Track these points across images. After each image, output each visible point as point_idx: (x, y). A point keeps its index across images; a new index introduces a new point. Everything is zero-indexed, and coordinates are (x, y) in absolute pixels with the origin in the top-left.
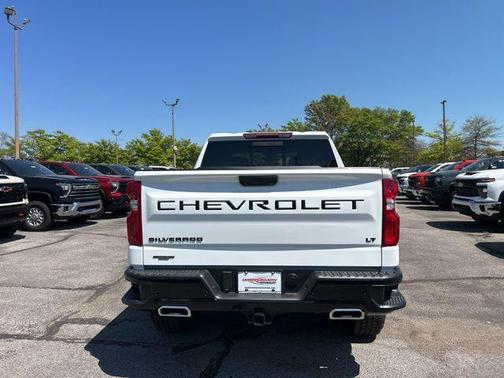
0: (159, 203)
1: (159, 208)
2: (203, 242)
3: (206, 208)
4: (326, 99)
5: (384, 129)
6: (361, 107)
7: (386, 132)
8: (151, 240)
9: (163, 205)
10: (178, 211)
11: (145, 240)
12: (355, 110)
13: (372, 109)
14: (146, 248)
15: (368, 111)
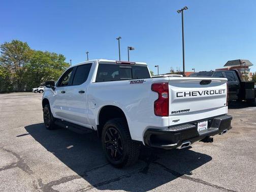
0: (177, 93)
1: (177, 96)
2: (190, 111)
3: (193, 95)
4: (15, 43)
5: (51, 63)
6: (37, 50)
7: (52, 65)
8: (172, 112)
9: (179, 95)
10: (184, 97)
11: (170, 113)
12: (33, 51)
13: (44, 52)
14: (170, 117)
15: (42, 52)
